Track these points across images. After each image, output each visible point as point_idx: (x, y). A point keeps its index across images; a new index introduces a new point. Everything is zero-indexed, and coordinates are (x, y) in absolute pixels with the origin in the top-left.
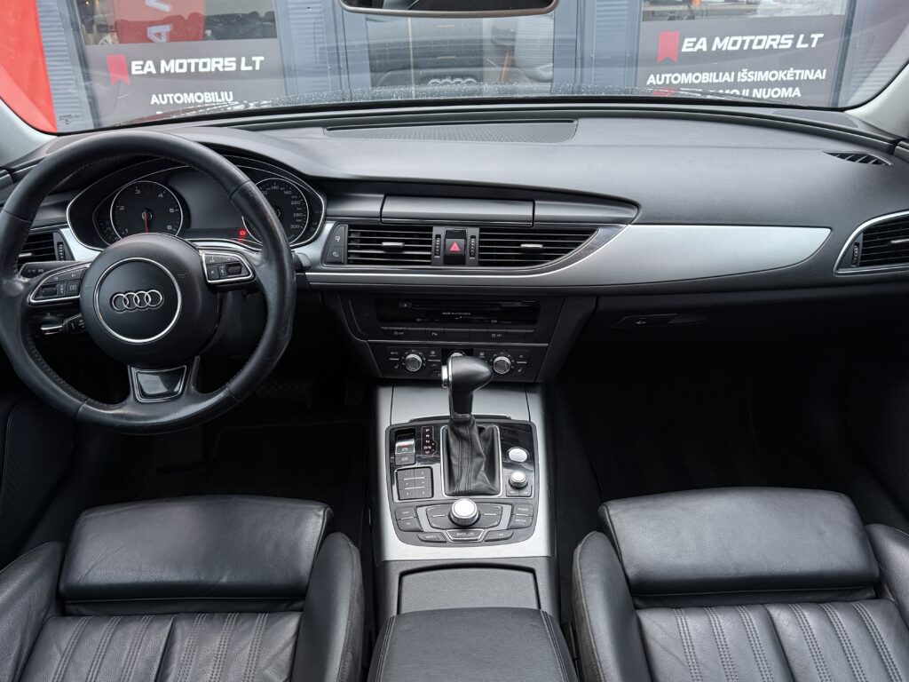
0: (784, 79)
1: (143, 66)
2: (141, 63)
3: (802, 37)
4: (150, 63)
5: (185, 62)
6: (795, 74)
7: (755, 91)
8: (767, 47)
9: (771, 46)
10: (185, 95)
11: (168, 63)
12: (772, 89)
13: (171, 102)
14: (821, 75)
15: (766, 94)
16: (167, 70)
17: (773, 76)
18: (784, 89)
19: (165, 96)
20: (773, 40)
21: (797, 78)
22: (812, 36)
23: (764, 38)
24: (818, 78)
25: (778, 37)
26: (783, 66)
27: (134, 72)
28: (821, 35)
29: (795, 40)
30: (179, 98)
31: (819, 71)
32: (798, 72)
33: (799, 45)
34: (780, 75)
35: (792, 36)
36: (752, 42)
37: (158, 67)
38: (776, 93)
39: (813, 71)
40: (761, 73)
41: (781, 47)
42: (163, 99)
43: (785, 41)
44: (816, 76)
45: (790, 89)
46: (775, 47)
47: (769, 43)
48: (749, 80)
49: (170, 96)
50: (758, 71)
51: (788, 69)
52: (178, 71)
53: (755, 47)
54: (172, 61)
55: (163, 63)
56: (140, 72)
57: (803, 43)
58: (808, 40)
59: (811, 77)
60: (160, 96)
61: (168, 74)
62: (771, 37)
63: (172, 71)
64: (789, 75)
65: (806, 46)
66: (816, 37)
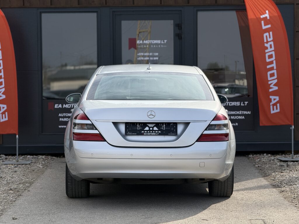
0: (239, 113)
1: (58, 106)
2: (58, 105)
3: (242, 103)
4: (60, 105)
5: (70, 105)
6: (242, 113)
7: (231, 117)
8: (233, 105)
9: (234, 105)
10: (69, 114)
11: (65, 105)
12: (236, 116)
13: (65, 115)
14: (249, 113)
15: (235, 117)
16: (65, 107)
17: (236, 113)
18: (239, 117)
19: (63, 114)
20: (235, 103)
21: (243, 113)
22: (245, 102)
23: (232, 103)
24: (248, 114)
25: (236, 102)
26: (239, 110)
27: (55, 107)
28: (247, 102)
29: (241, 104)
30: (67, 115)
31: (248, 112)
32: (243, 112)
33: (242, 105)
34: (238, 113)
35: (239, 102)
36: (229, 104)
37: (62, 106)
38: (237, 117)
39: (247, 112)
40: (232, 112)
41: (237, 105)
42: (62, 115)
43: (238, 104)
44: (248, 113)
45: (241, 117)
46: (235, 105)
47: (233, 104)
48: (229, 114)
49: (65, 114)
50: (232, 111)
51: (240, 111)
52: (68, 107)
53: (230, 105)
54: (67, 105)
55: (64, 105)
56: (57, 107)
57: (243, 104)
58: (244, 103)
59: (246, 113)
60: (62, 114)
61: (65, 108)
62: (234, 102)
63: (66, 107)
64: (240, 113)
65: (244, 105)
66: (246, 103)
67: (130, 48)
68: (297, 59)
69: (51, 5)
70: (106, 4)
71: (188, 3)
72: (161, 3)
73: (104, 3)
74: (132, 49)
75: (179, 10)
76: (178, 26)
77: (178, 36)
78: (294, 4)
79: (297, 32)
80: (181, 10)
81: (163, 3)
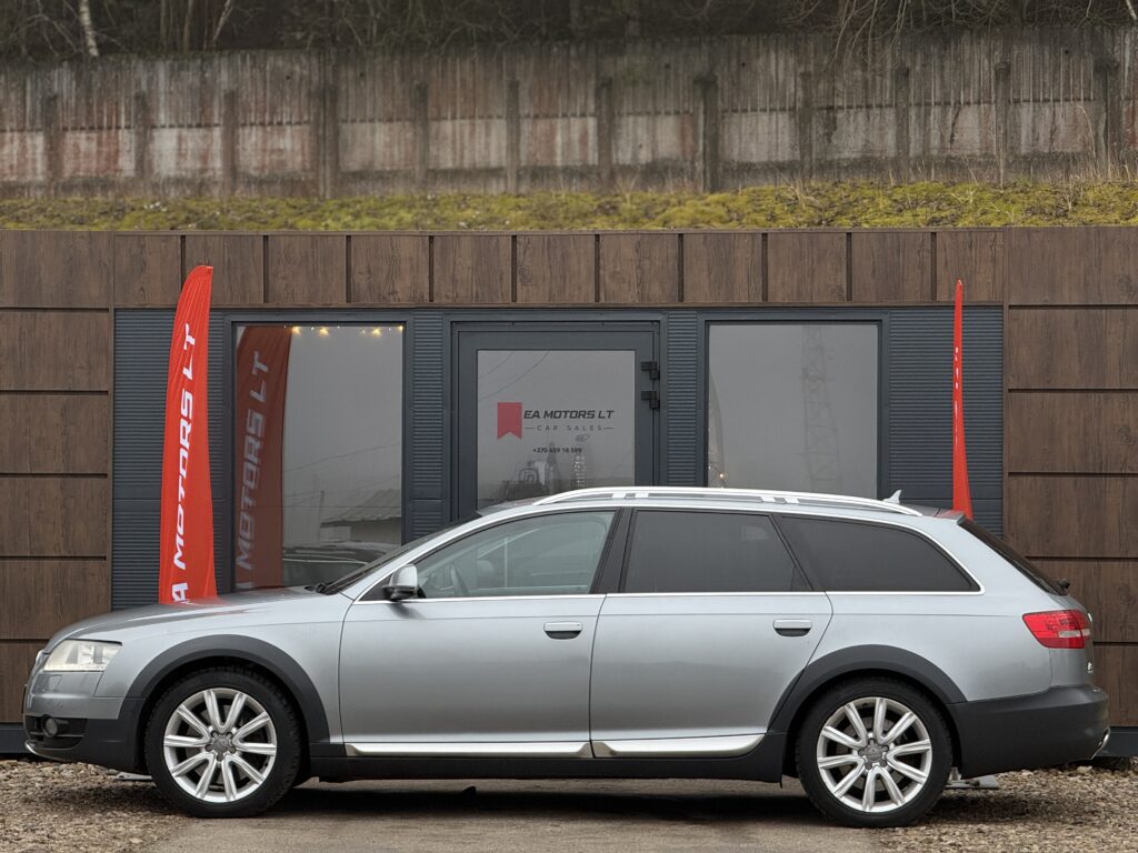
67: (501, 434)
68: (1010, 474)
69: (265, 301)
70: (431, 300)
71: (681, 299)
72: (597, 299)
73: (427, 297)
74: (509, 437)
75: (652, 321)
76: (650, 370)
77: (650, 401)
78: (1002, 307)
79: (1010, 391)
80: (658, 321)
81: (603, 301)
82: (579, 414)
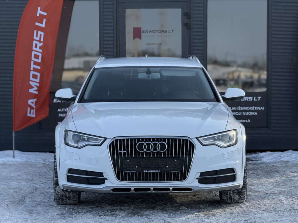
0: (252, 109)
13: (64, 111)
25: (248, 97)
26: (251, 106)
28: (261, 97)
33: (255, 100)
35: (252, 97)
38: (250, 113)
43: (250, 99)
44: (261, 109)
45: (254, 113)
46: (247, 100)
56: (56, 102)
58: (257, 98)
60: (61, 109)
67: (134, 38)
74: (137, 39)
76: (186, 15)
82: (162, 31)
